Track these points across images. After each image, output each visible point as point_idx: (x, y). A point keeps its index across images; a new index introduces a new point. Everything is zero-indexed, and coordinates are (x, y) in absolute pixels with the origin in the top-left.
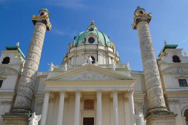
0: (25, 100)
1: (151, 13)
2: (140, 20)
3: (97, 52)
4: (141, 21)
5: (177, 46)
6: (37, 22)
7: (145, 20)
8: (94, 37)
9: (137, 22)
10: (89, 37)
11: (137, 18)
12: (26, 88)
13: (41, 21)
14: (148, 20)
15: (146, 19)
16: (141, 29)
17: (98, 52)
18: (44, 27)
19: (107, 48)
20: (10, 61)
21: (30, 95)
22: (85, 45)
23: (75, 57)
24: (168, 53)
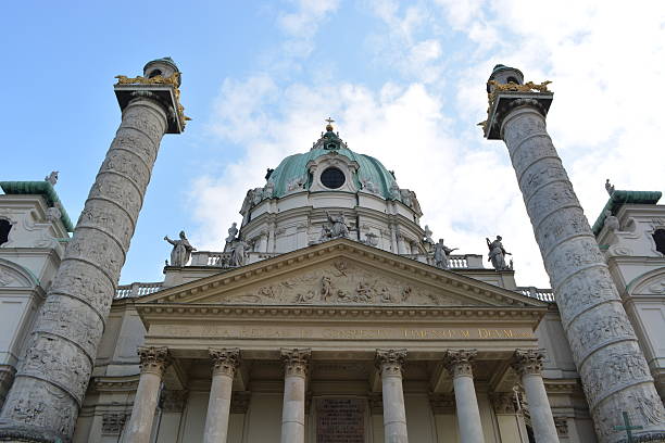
0: (48, 400)
1: (548, 82)
2: (512, 104)
3: (357, 218)
4: (516, 105)
5: (659, 195)
6: (135, 96)
7: (531, 105)
8: (341, 166)
9: (503, 109)
10: (325, 166)
11: (503, 96)
12: (59, 342)
13: (151, 94)
14: (541, 105)
15: (536, 102)
16: (521, 133)
17: (360, 218)
18: (160, 117)
19: (391, 206)
20: (12, 235)
21: (75, 377)
22: (310, 193)
23: (272, 236)
24: (632, 222)
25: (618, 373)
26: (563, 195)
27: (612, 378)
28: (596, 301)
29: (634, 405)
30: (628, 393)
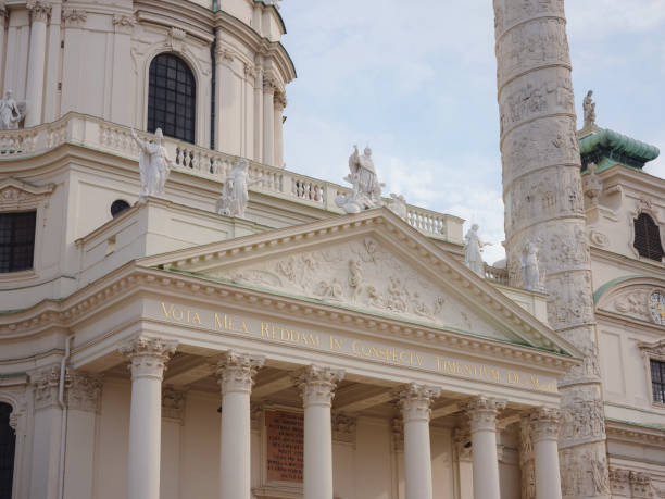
23: (56, 17)
24: (618, 192)
25: (578, 424)
26: (568, 142)
27: (569, 428)
28: (573, 321)
29: (586, 467)
30: (582, 451)
